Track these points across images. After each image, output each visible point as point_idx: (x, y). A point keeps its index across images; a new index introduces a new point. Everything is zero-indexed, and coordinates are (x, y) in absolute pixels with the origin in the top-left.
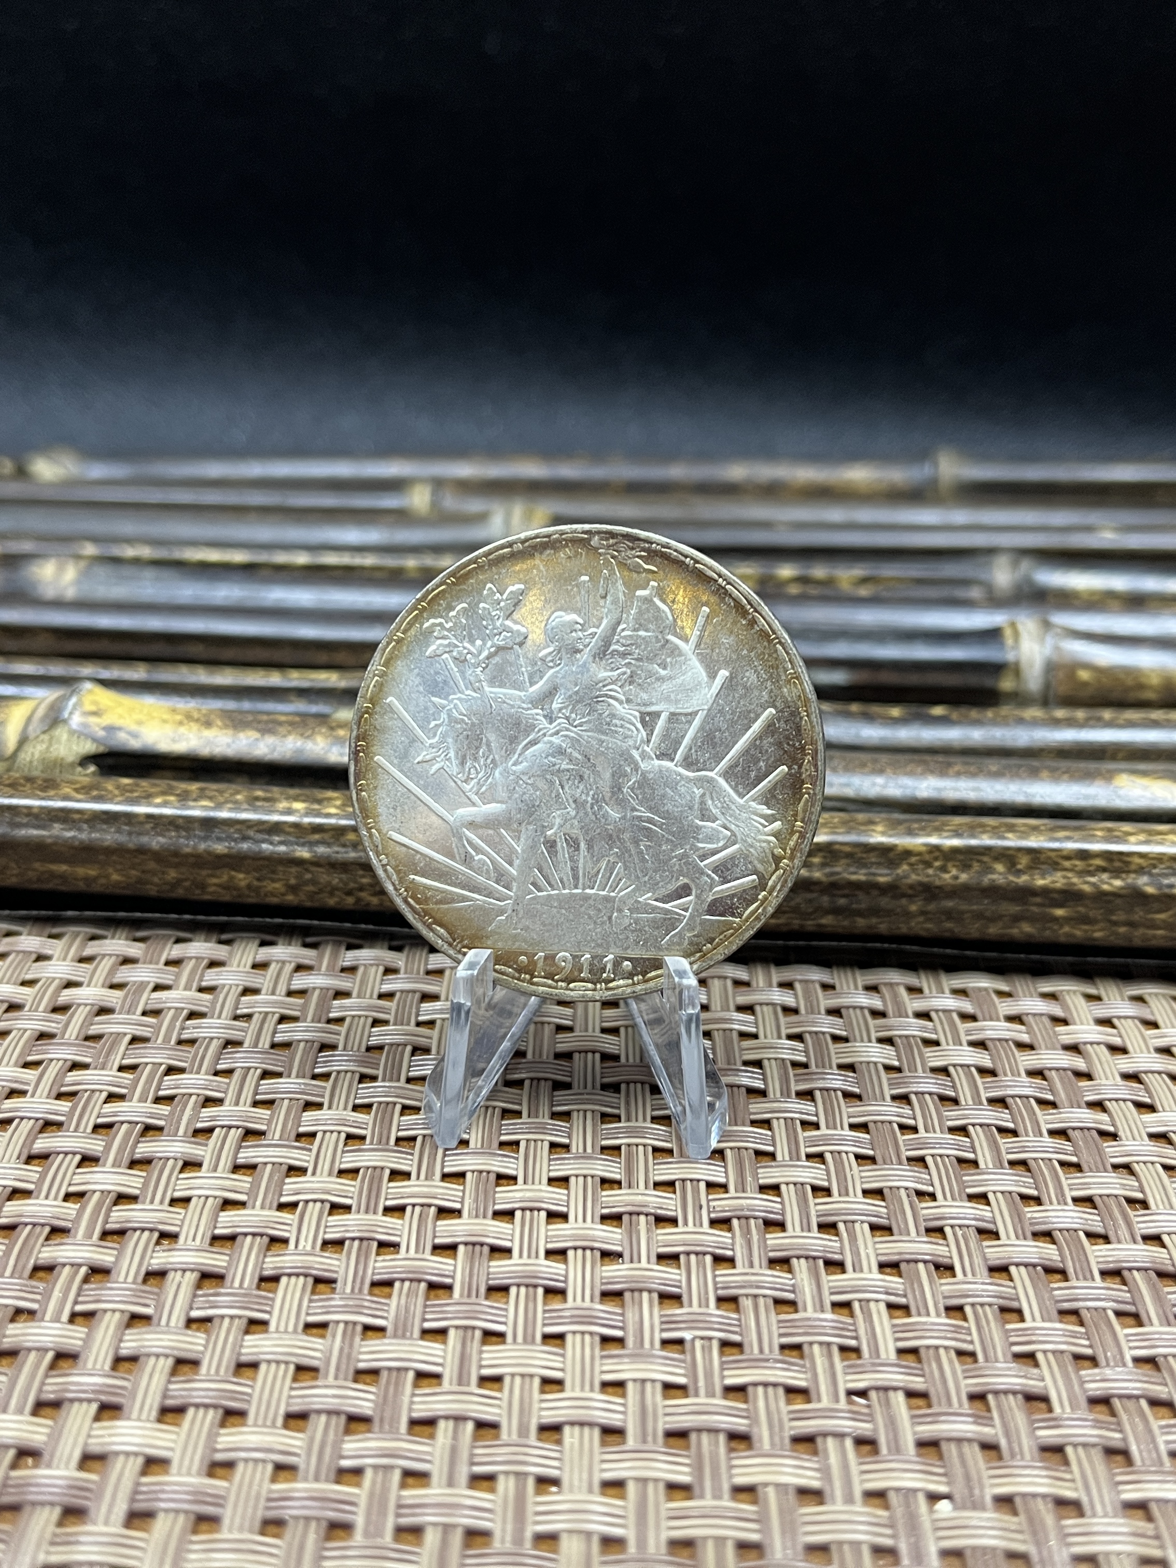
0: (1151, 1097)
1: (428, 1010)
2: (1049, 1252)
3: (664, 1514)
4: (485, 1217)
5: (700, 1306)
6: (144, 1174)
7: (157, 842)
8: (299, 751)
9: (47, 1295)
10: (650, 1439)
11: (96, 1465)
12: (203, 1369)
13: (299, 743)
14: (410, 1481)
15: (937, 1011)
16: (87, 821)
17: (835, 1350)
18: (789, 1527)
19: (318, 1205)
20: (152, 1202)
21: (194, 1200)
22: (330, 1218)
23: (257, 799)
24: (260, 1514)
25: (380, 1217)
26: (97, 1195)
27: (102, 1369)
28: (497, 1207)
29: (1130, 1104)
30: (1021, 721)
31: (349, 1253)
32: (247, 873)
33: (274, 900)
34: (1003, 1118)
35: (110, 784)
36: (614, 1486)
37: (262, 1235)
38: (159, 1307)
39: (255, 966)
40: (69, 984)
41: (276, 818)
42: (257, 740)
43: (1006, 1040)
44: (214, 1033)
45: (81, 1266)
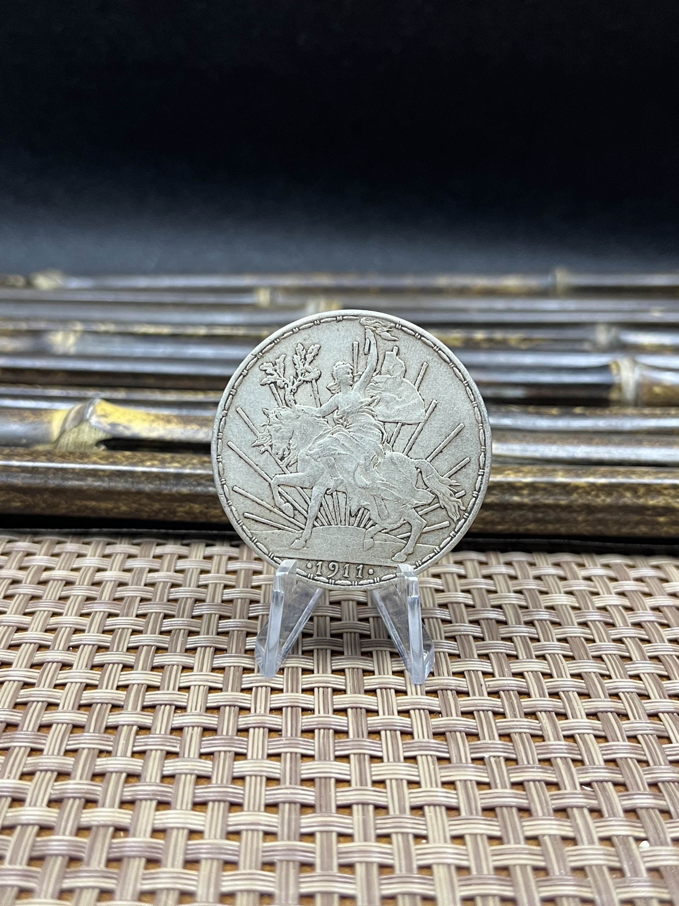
3: (489, 853)
4: (360, 693)
5: (490, 739)
6: (161, 674)
7: (148, 487)
9: (116, 742)
10: (474, 812)
11: (161, 835)
12: (214, 780)
14: (342, 839)
15: (595, 576)
16: (108, 476)
17: (570, 761)
18: (561, 859)
19: (264, 689)
20: (168, 689)
21: (192, 688)
22: (272, 696)
24: (260, 860)
25: (300, 695)
26: (136, 686)
27: (155, 782)
28: (366, 688)
30: (625, 416)
31: (286, 714)
33: (215, 520)
34: (642, 633)
35: (119, 455)
36: (459, 838)
37: (235, 706)
38: (182, 747)
39: (205, 558)
40: (99, 570)
42: (198, 430)
43: (636, 591)
44: (188, 595)
45: (133, 725)
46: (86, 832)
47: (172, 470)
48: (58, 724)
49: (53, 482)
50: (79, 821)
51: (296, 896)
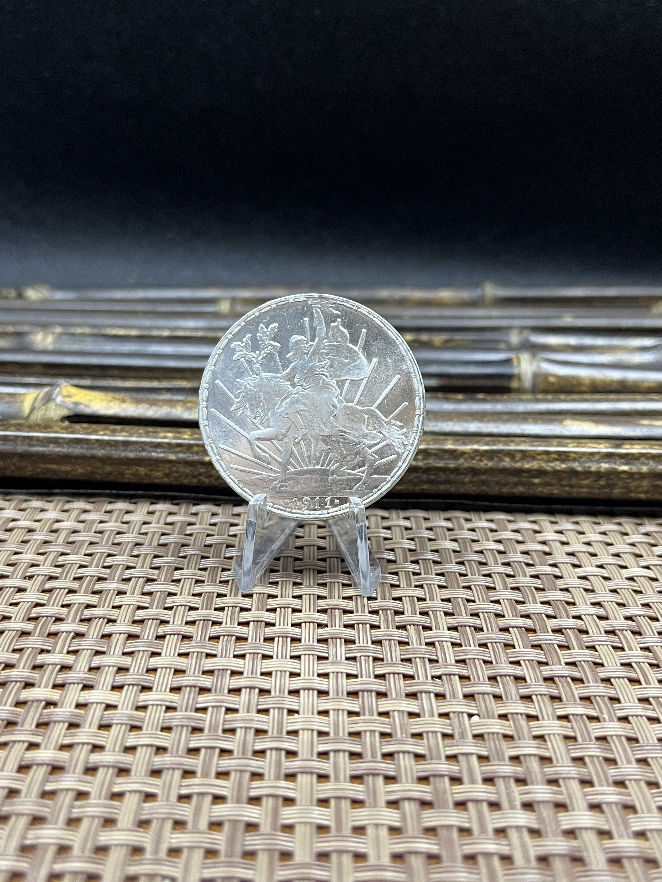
0: (579, 561)
1: (233, 530)
2: (528, 623)
3: (346, 722)
4: (262, 611)
5: (364, 644)
6: (99, 596)
7: (101, 453)
8: (168, 413)
9: (56, 644)
10: (340, 694)
11: (83, 707)
12: (131, 671)
13: (169, 410)
14: (229, 711)
15: (478, 528)
16: (66, 443)
17: (427, 661)
18: (404, 727)
19: (183, 607)
20: (103, 607)
21: (123, 607)
22: (189, 612)
23: (150, 432)
24: (160, 724)
25: (213, 612)
26: (77, 605)
27: (84, 671)
28: (268, 607)
29: (569, 565)
30: (521, 400)
31: (198, 627)
32: (145, 467)
33: (157, 481)
34: (509, 570)
35: (77, 426)
36: (324, 712)
37: (157, 619)
38: (109, 647)
39: (149, 513)
40: (58, 521)
41: (159, 440)
42: (148, 409)
43: (511, 540)
44: (130, 540)
45: (71, 632)
46: (23, 705)
47: (120, 438)
48: (9, 630)
49: (21, 448)
50: (18, 697)
51: (186, 750)
